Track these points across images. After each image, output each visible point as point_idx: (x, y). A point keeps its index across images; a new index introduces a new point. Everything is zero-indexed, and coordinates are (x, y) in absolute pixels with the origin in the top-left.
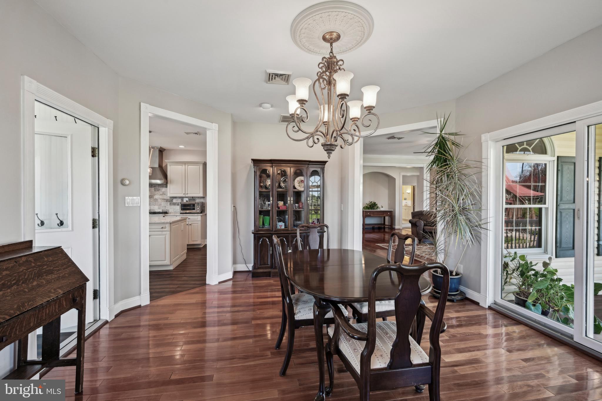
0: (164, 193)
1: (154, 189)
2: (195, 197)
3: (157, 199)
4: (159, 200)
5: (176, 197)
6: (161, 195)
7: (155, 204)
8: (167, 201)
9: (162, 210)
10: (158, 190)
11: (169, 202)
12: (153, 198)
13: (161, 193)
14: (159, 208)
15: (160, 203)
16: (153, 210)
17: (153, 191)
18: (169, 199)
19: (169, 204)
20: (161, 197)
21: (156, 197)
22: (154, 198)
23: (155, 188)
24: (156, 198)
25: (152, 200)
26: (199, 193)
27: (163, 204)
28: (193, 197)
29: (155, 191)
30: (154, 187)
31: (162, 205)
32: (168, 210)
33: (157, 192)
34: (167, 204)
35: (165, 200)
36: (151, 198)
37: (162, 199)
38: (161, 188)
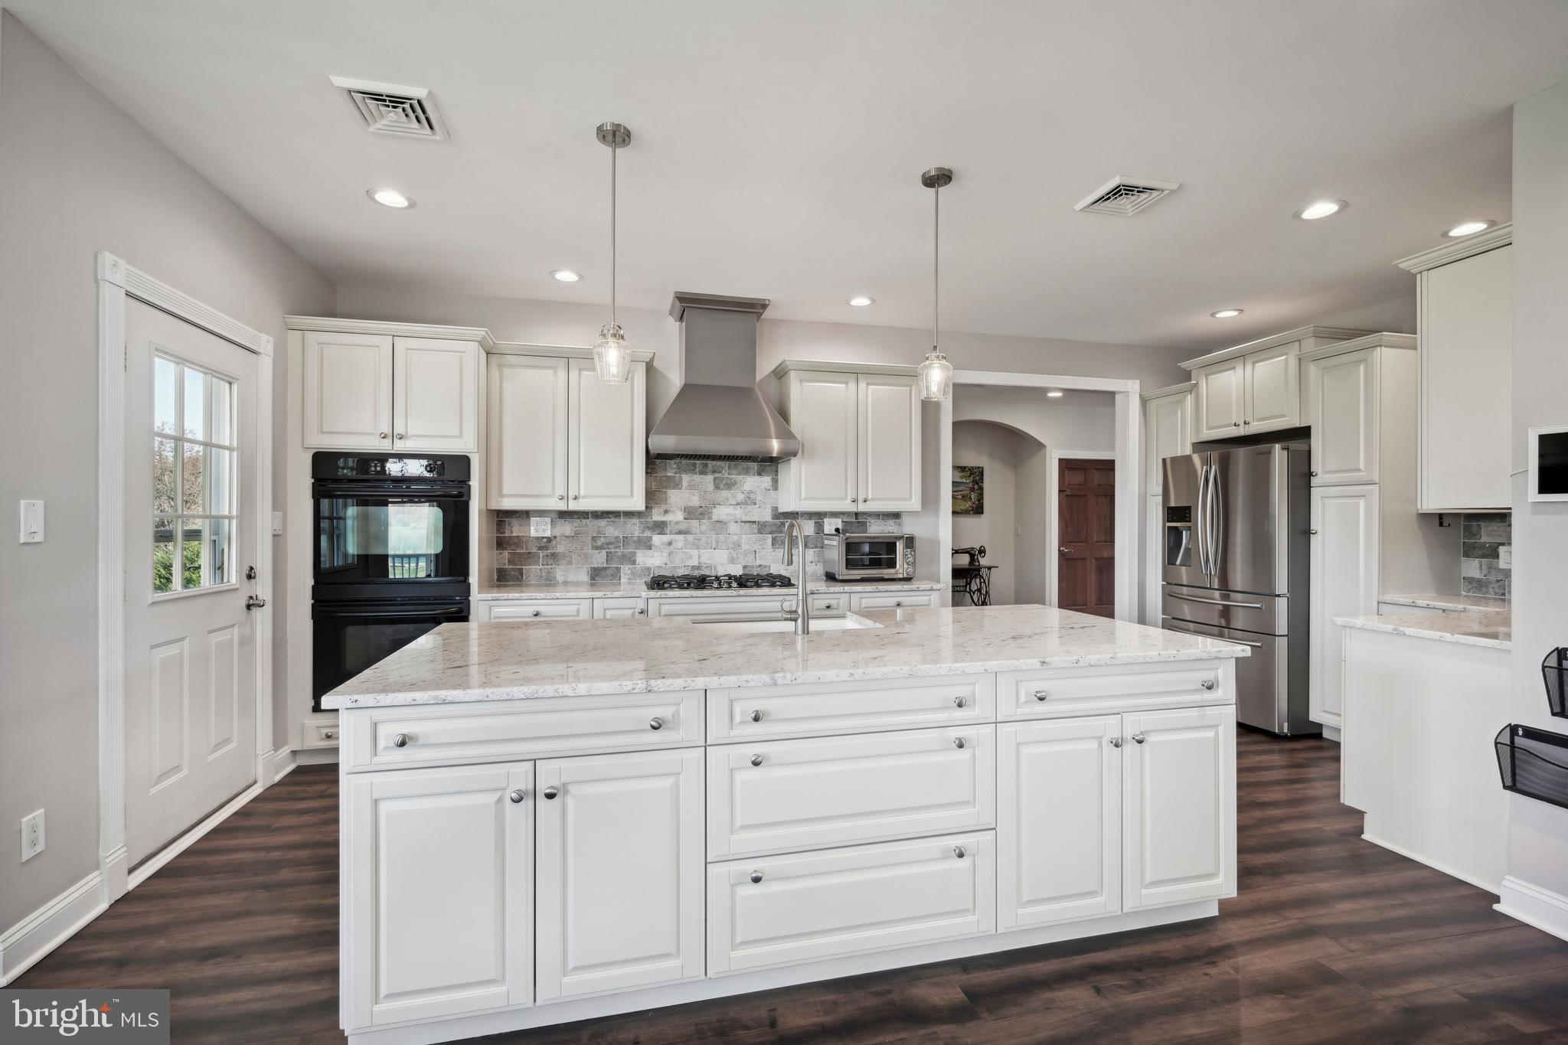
0: (752, 496)
1: (715, 479)
2: (864, 513)
3: (726, 523)
4: (733, 528)
5: (797, 513)
6: (738, 504)
7: (717, 542)
8: (761, 527)
9: (745, 567)
10: (730, 485)
11: (771, 533)
12: (710, 518)
13: (740, 497)
14: (732, 561)
15: (735, 538)
16: (709, 567)
17: (711, 487)
18: (771, 520)
19: (769, 541)
20: (739, 513)
21: (721, 513)
22: (715, 518)
23: (716, 475)
24: (723, 517)
25: (703, 528)
26: (908, 497)
27: (748, 540)
28: (857, 514)
29: (717, 487)
30: (714, 472)
31: (744, 547)
32: (766, 567)
33: (725, 493)
34: (761, 545)
35: (755, 526)
36: (701, 517)
37: (745, 522)
38: (740, 474)
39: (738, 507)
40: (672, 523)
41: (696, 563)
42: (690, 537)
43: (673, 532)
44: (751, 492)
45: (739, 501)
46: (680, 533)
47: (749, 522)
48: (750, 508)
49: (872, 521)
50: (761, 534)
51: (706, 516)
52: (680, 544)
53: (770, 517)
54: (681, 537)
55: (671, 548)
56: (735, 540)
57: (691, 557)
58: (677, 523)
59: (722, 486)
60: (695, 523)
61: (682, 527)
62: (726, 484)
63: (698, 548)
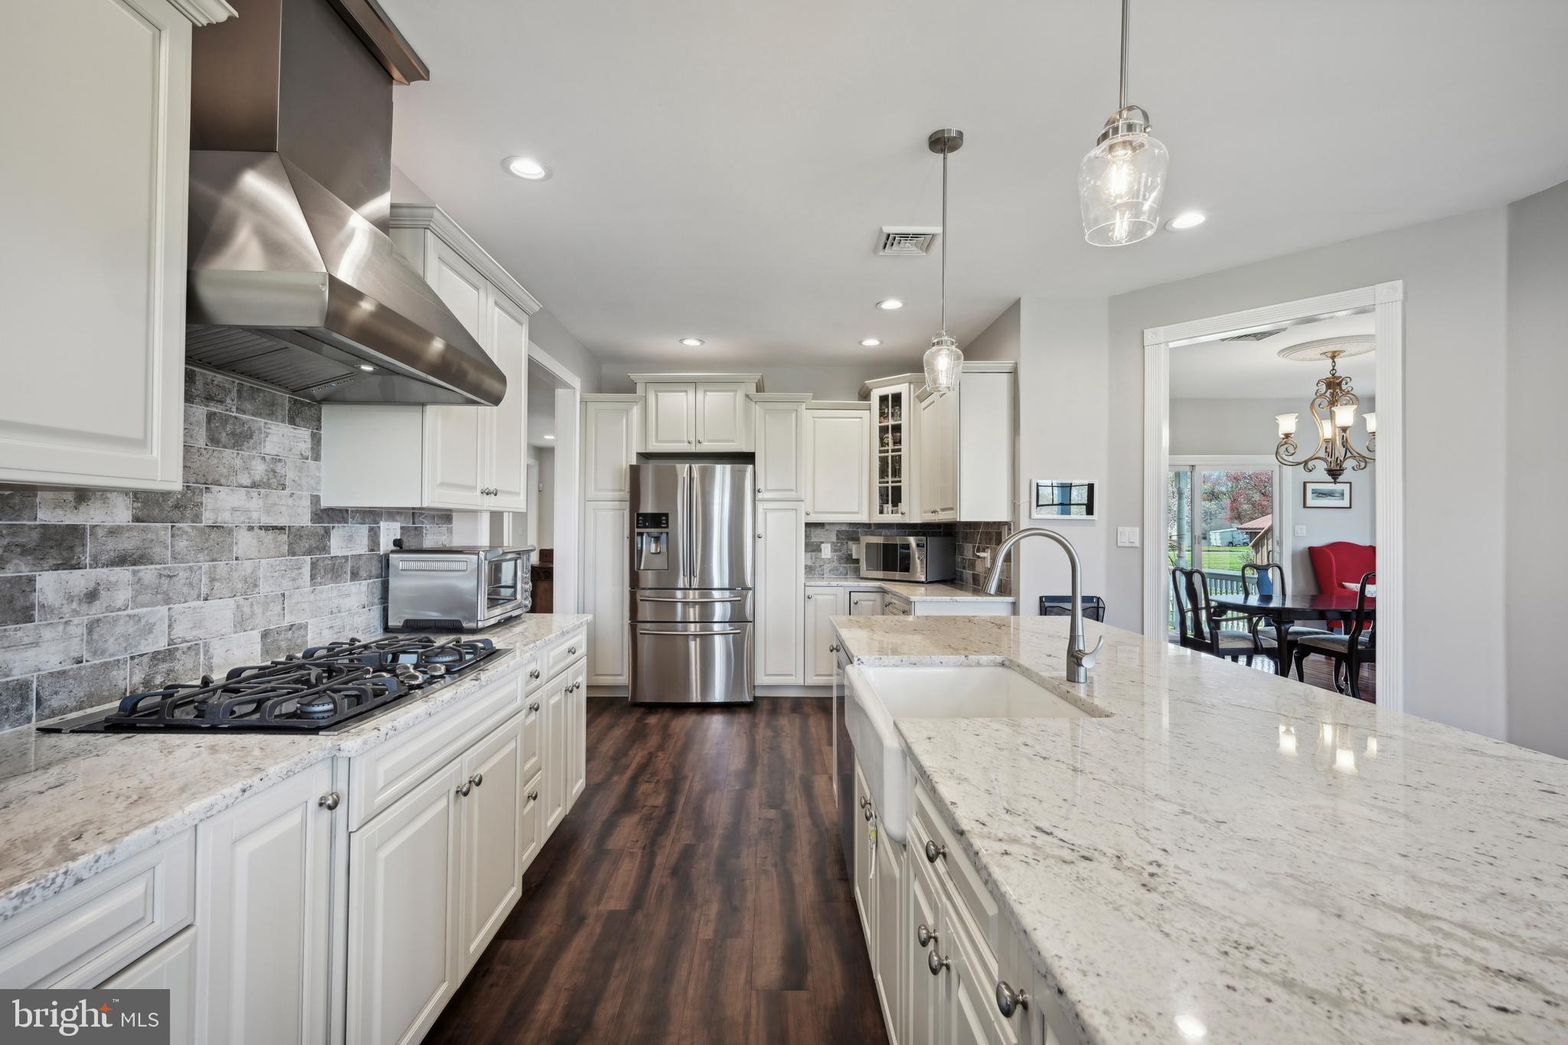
0: (279, 468)
1: (210, 417)
3: (230, 531)
4: (245, 542)
5: (347, 511)
6: (254, 485)
7: (212, 580)
8: (294, 541)
10: (241, 438)
11: (309, 552)
12: (197, 518)
13: (259, 469)
15: (248, 568)
18: (310, 524)
19: (306, 570)
20: (255, 508)
22: (208, 518)
24: (225, 518)
25: (182, 544)
29: (213, 440)
31: (264, 588)
33: (229, 456)
34: (294, 580)
35: (284, 538)
36: (176, 514)
37: (267, 528)
38: (260, 415)
39: (254, 492)
40: (100, 533)
41: (162, 644)
42: (148, 572)
43: (104, 558)
44: (277, 460)
45: (257, 478)
46: (121, 560)
47: (274, 528)
48: (275, 495)
49: (428, 526)
50: (294, 554)
51: (188, 513)
52: (122, 596)
53: (309, 517)
54: (123, 574)
55: (96, 610)
56: (249, 571)
57: (149, 629)
58: (114, 532)
59: (223, 437)
60: (161, 530)
61: (127, 544)
62: (233, 434)
63: (168, 601)
